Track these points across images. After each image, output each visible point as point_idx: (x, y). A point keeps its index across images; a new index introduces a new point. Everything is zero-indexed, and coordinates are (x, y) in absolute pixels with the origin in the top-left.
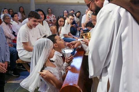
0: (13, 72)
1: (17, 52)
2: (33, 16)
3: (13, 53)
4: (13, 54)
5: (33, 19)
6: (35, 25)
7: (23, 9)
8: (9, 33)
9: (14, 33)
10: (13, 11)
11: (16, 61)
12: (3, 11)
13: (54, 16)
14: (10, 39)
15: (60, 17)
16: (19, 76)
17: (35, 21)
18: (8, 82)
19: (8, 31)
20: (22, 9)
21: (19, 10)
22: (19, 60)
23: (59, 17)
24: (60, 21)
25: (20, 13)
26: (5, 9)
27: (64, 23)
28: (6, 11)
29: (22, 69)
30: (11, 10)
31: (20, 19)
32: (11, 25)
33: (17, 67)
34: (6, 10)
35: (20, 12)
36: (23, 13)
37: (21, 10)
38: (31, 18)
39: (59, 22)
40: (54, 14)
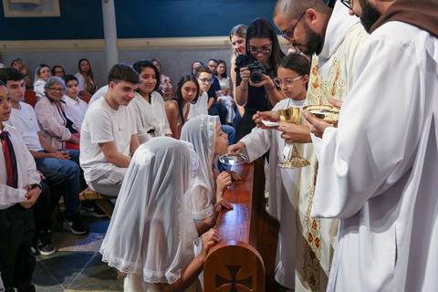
0: (71, 224)
1: (82, 172)
2: (120, 76)
3: (70, 175)
4: (71, 178)
5: (122, 84)
6: (127, 100)
7: (89, 64)
8: (56, 123)
9: (69, 124)
10: (63, 71)
11: (81, 194)
12: (39, 73)
13: (168, 79)
14: (59, 138)
15: (186, 79)
16: (87, 234)
17: (127, 89)
18: (60, 250)
19: (53, 118)
20: (84, 65)
21: (77, 66)
22: (86, 191)
23: (183, 79)
24: (188, 89)
25: (81, 76)
26: (43, 66)
27: (195, 93)
28: (44, 72)
29: (94, 214)
30: (58, 69)
31: (82, 89)
32: (63, 104)
33: (82, 212)
34: (45, 68)
35: (81, 72)
36: (88, 74)
37: (83, 68)
38: (117, 83)
39: (183, 91)
40: (166, 75)
